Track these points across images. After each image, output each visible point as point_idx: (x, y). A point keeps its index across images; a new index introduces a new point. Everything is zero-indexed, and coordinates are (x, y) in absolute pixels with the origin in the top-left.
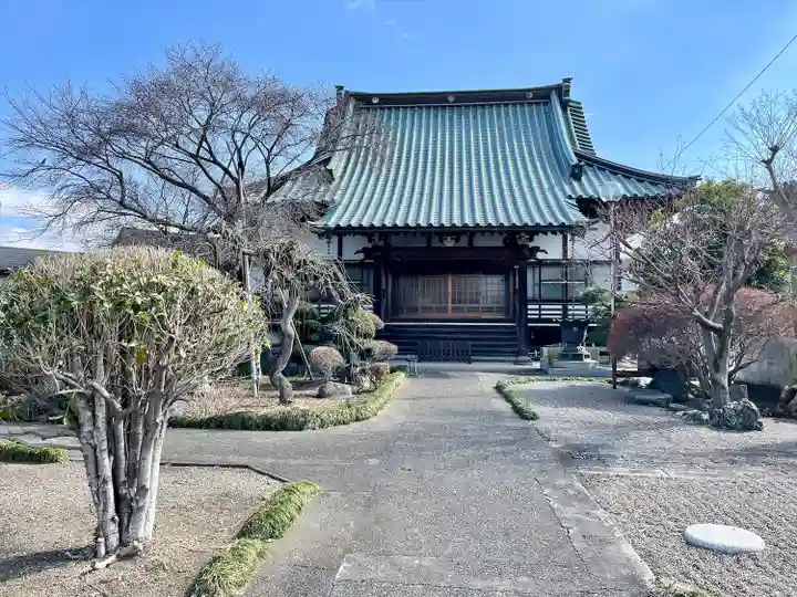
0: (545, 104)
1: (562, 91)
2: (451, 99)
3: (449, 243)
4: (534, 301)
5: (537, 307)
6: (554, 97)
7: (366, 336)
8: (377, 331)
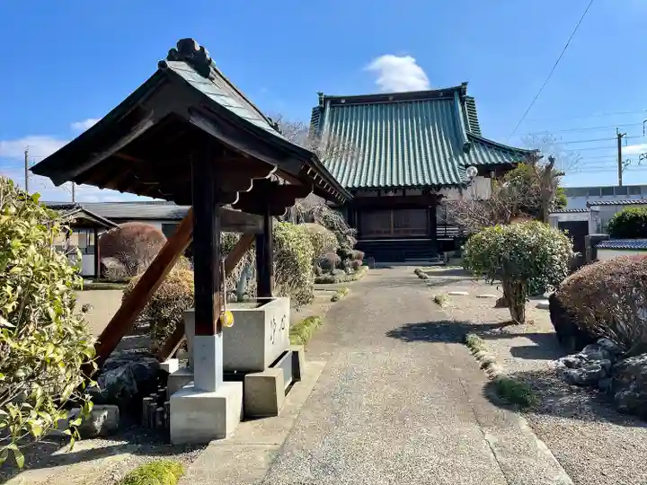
0: (451, 100)
1: (460, 91)
2: (391, 98)
3: (391, 194)
4: (440, 226)
5: (441, 229)
6: (456, 96)
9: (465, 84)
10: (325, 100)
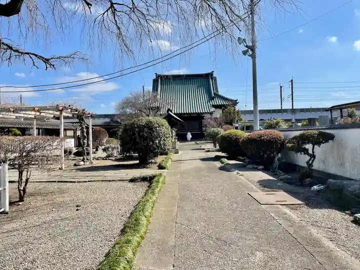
0: (208, 78)
6: (210, 76)
9: (213, 72)
10: (158, 76)
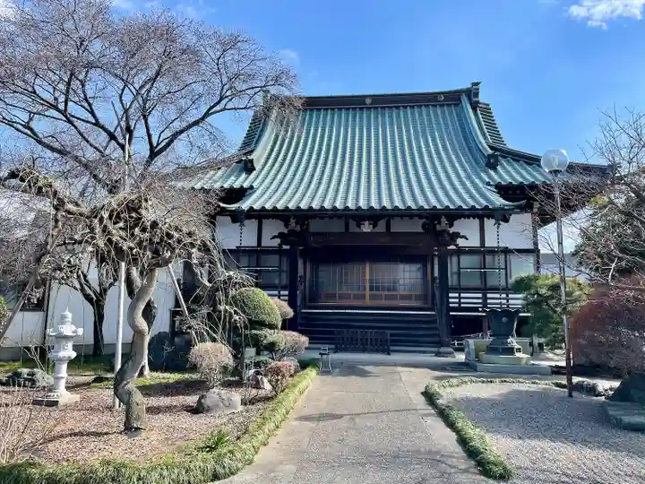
0: (456, 105)
1: (472, 93)
3: (367, 228)
4: (454, 290)
5: (457, 295)
6: (464, 99)
7: (272, 327)
8: (284, 321)
